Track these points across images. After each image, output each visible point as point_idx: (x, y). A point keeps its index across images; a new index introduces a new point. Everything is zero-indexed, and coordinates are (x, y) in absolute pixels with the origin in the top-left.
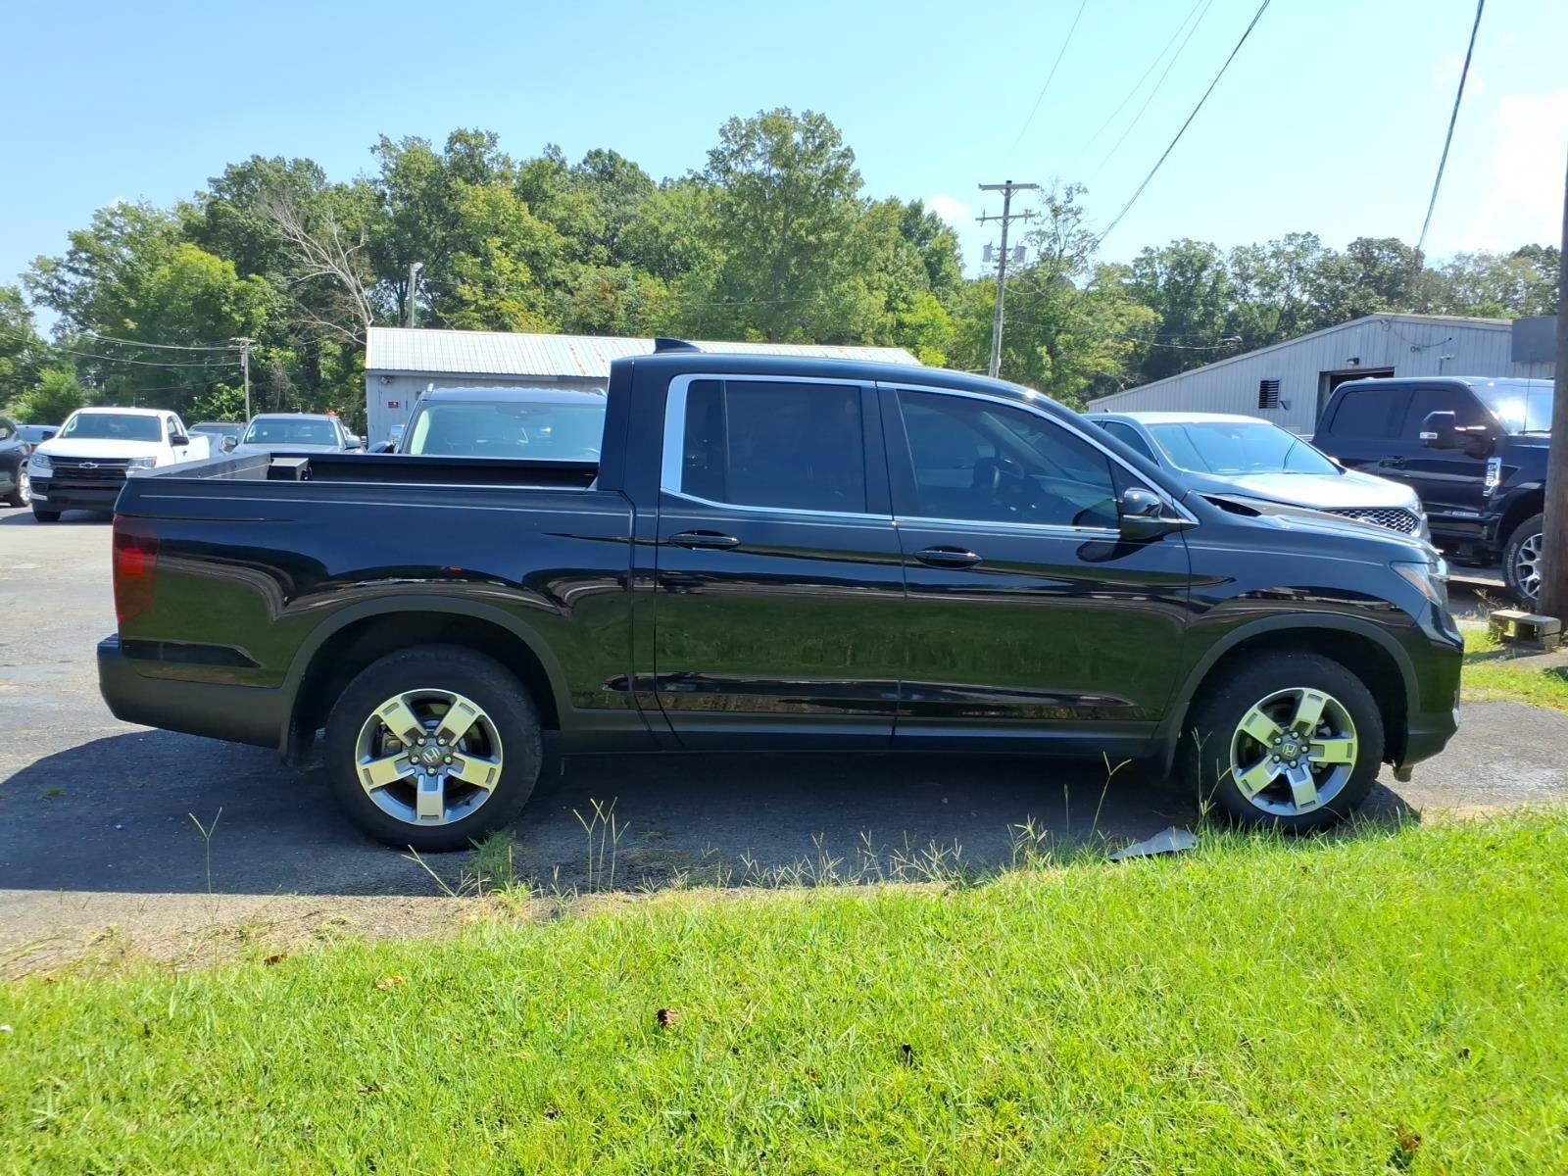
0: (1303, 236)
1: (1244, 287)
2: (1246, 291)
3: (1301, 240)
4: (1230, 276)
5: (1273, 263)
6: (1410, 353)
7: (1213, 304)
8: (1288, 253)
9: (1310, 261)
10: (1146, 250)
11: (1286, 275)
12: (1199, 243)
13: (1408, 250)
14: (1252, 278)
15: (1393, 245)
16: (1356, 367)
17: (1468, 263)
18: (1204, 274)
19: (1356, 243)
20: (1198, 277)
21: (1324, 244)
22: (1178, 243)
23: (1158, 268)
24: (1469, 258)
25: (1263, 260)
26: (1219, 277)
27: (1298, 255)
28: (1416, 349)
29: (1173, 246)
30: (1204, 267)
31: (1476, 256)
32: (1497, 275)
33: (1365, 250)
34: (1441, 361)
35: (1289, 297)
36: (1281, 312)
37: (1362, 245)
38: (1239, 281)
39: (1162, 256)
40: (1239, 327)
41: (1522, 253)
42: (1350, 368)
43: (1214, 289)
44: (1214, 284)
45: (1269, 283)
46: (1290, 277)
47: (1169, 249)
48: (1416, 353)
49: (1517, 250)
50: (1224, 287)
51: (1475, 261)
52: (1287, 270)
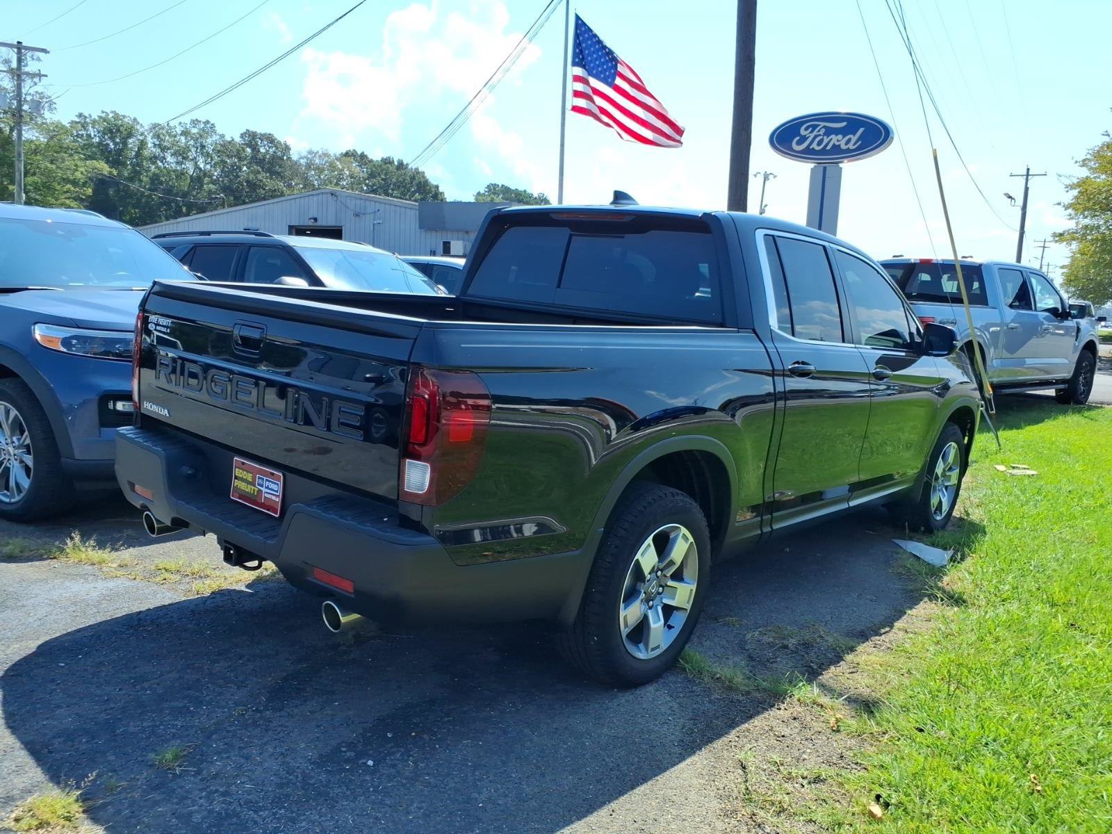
0: (204, 123)
1: (162, 155)
2: (164, 158)
3: (202, 126)
4: (150, 145)
5: (183, 138)
6: (353, 218)
7: (138, 165)
8: (194, 134)
9: (210, 141)
10: (80, 115)
11: (193, 150)
12: (124, 116)
13: (279, 142)
14: (168, 149)
15: (270, 139)
16: (316, 224)
17: (315, 156)
18: (130, 141)
19: (245, 133)
20: (125, 144)
21: (219, 130)
22: (107, 114)
23: (92, 132)
24: (316, 153)
25: (175, 136)
26: (143, 144)
27: (201, 136)
28: (357, 215)
29: (103, 115)
30: (130, 135)
31: (320, 152)
32: (332, 167)
33: (252, 138)
34: (374, 224)
35: (197, 167)
36: (191, 177)
37: (250, 135)
38: (159, 150)
39: (94, 122)
40: (162, 185)
41: (347, 154)
42: (310, 224)
43: (138, 154)
44: (139, 150)
45: (182, 154)
46: (196, 152)
47: (100, 117)
48: (357, 218)
49: (344, 152)
50: (146, 153)
51: (320, 156)
52: (193, 146)
